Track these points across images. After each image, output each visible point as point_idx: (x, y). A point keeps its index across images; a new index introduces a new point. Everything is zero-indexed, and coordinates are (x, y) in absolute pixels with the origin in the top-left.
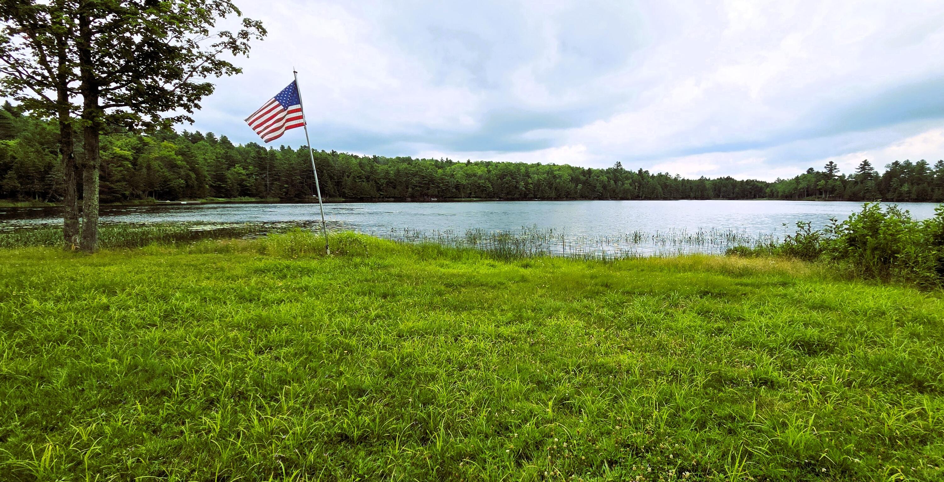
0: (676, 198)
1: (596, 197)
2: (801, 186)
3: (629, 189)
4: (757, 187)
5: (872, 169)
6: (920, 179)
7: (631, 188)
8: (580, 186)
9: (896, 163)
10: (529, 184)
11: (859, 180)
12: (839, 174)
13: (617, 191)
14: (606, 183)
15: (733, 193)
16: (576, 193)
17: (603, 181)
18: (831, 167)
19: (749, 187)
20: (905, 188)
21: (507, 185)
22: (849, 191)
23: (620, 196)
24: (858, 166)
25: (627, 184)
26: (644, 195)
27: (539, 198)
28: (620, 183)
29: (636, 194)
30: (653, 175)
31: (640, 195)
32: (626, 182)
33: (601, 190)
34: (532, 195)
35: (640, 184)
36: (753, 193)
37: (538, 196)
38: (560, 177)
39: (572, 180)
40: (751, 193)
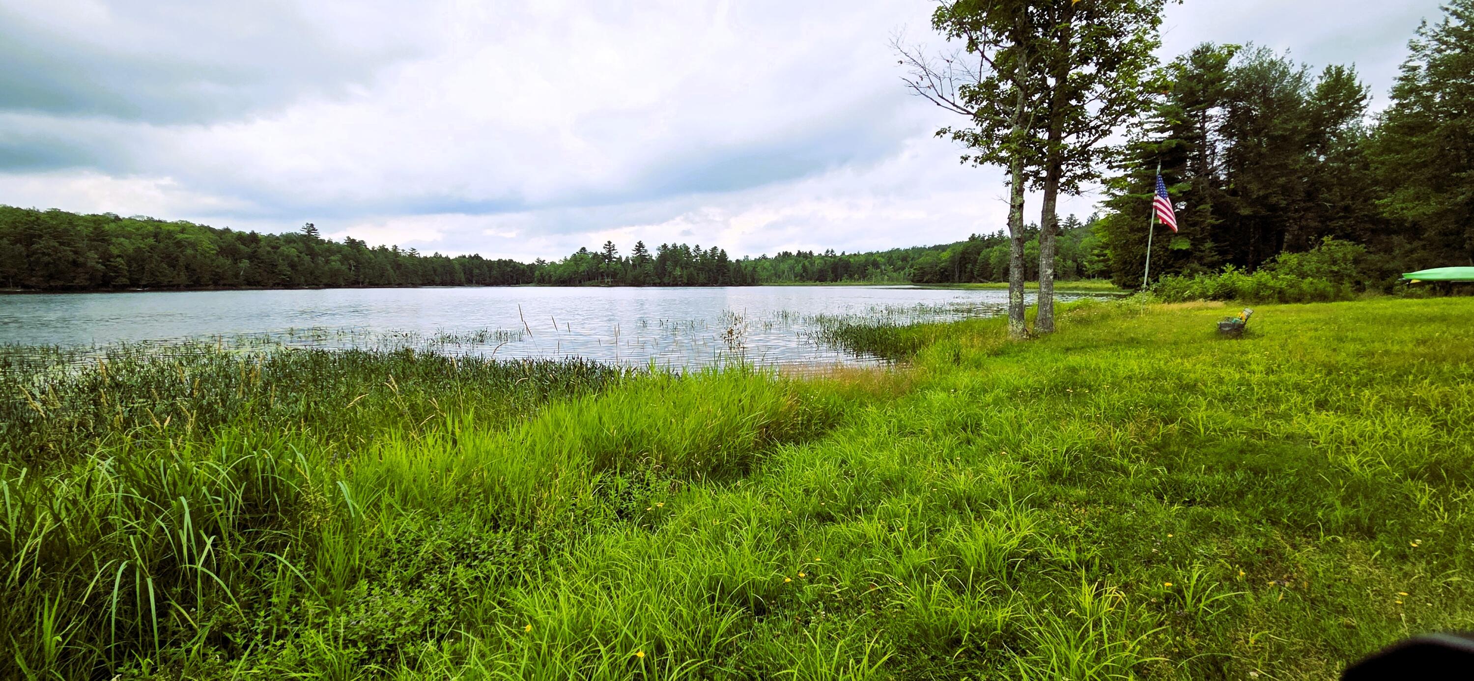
0: (414, 285)
1: (278, 284)
2: (581, 269)
3: (338, 270)
4: (518, 269)
5: (646, 251)
6: (687, 264)
7: (344, 268)
8: (245, 264)
9: (665, 246)
10: (111, 256)
11: (637, 263)
12: (617, 256)
13: (317, 272)
14: (296, 259)
15: (490, 277)
16: (237, 276)
17: (288, 256)
18: (610, 246)
19: (509, 269)
20: (678, 272)
21: (46, 259)
22: (630, 276)
23: (325, 281)
24: (634, 247)
25: (335, 261)
26: (367, 280)
27: (144, 286)
28: (321, 260)
29: (353, 278)
30: (373, 248)
31: (361, 280)
32: (332, 258)
33: (288, 271)
34: (125, 281)
35: (357, 261)
36: (515, 278)
37: (144, 283)
38: (193, 245)
39: (222, 251)
40: (512, 277)
